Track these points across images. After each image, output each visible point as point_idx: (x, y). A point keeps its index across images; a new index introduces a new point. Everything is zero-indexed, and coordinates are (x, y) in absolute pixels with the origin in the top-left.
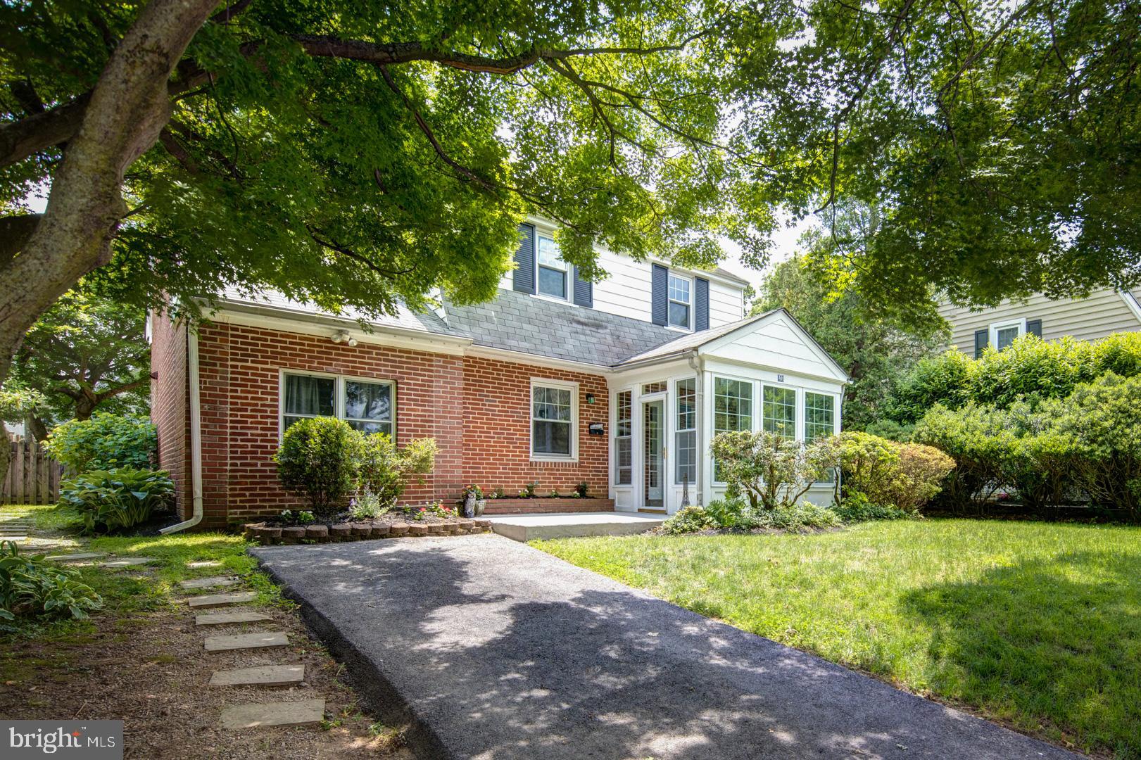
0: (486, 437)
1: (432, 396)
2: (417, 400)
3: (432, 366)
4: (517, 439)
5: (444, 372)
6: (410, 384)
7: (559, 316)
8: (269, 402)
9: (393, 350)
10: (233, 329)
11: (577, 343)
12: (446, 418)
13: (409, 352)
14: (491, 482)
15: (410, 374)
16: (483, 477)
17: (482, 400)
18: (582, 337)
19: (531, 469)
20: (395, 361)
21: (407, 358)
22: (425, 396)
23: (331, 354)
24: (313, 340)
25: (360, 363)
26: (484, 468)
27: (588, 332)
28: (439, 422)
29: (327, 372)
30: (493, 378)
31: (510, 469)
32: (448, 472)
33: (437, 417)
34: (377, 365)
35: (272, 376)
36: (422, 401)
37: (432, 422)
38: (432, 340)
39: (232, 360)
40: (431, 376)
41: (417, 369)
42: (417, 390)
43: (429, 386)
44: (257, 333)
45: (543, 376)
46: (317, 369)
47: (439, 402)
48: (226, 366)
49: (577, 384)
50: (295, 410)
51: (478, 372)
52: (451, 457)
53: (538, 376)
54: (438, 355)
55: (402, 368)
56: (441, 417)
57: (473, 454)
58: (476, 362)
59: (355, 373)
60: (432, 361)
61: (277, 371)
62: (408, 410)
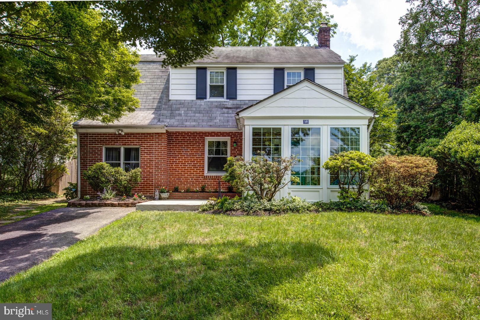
0: (184, 166)
1: (153, 151)
2: (147, 153)
3: (153, 138)
4: (198, 166)
5: (158, 140)
6: (145, 147)
7: (217, 107)
8: (99, 158)
9: (139, 134)
10: (90, 134)
11: (222, 118)
12: (159, 159)
13: (145, 134)
14: (186, 185)
15: (145, 142)
16: (183, 183)
17: (182, 150)
18: (226, 115)
19: (205, 179)
20: (139, 138)
21: (144, 136)
22: (150, 151)
23: (117, 138)
24: (112, 134)
25: (127, 140)
26: (183, 179)
27: (231, 112)
28: (156, 161)
29: (117, 145)
30: (187, 140)
31: (194, 179)
32: (159, 181)
33: (155, 159)
34: (133, 140)
35: (100, 149)
36: (149, 153)
37: (153, 161)
38: (150, 128)
39: (89, 145)
40: (153, 142)
41: (148, 140)
42: (147, 149)
43: (152, 147)
44: (96, 134)
45: (211, 136)
46: (113, 144)
47: (156, 152)
48: (87, 147)
49: (230, 137)
50: (111, 160)
51: (180, 138)
52: (160, 175)
53: (208, 136)
54: (156, 134)
55: (142, 140)
56: (157, 159)
57: (178, 173)
58: (180, 134)
59: (125, 145)
60: (153, 136)
61: (101, 147)
62: (144, 157)
